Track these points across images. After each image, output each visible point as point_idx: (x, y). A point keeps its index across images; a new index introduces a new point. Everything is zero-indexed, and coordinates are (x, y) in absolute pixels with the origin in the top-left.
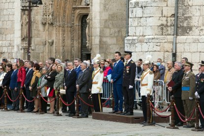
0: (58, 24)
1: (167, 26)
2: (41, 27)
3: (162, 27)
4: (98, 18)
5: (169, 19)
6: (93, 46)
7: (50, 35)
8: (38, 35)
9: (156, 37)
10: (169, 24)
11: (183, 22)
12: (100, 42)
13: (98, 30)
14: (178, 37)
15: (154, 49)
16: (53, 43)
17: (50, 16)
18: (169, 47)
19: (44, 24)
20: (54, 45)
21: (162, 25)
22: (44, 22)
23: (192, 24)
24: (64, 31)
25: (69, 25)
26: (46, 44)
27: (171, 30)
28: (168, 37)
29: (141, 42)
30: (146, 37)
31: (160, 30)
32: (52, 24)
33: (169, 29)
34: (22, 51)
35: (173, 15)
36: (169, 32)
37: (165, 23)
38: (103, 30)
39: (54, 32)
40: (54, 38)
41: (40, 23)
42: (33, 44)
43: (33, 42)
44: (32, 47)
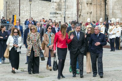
0: (94, 3)
2: (86, 5)
6: (109, 14)
7: (90, 9)
8: (85, 9)
12: (112, 12)
13: (112, 6)
16: (91, 13)
19: (87, 4)
22: (87, 3)
24: (97, 7)
25: (99, 4)
26: (88, 13)
32: (91, 4)
38: (114, 7)
39: (92, 7)
40: (92, 10)
41: (85, 3)
42: (82, 13)
43: (82, 12)
44: (82, 15)
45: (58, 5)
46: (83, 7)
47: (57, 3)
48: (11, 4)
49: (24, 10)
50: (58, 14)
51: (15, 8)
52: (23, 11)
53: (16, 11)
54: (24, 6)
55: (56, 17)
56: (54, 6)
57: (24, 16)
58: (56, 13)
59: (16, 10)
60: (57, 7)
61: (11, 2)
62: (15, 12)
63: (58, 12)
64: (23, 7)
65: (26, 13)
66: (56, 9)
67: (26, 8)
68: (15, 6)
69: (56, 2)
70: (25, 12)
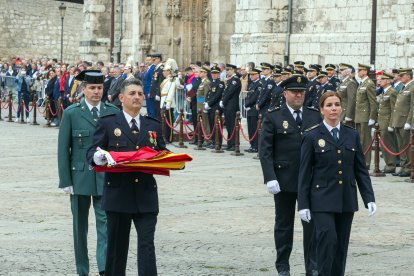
0: (186, 17)
1: (278, 21)
2: (165, 21)
3: (271, 22)
4: (218, 9)
5: (281, 12)
6: (213, 47)
7: (176, 31)
8: (161, 32)
9: (262, 35)
10: (280, 19)
11: (297, 16)
12: (220, 40)
13: (218, 25)
14: (292, 36)
15: (260, 51)
16: (179, 42)
17: (177, 7)
18: (280, 48)
19: (169, 17)
20: (182, 45)
21: (272, 19)
22: (169, 14)
23: (306, 19)
24: (193, 26)
25: (200, 18)
26: (170, 44)
27: (283, 26)
28: (280, 35)
29: (246, 41)
30: (252, 35)
31: (268, 26)
32: (178, 17)
33: (281, 24)
34: (141, 52)
35: (286, 7)
36: (281, 29)
37: (275, 17)
38: (224, 26)
39: (182, 27)
40: (181, 35)
41: (163, 15)
42: (154, 43)
43: (154, 41)
44: (153, 48)
45: (100, 21)
46: (158, 27)
47: (98, 15)
48: (12, 16)
49: (49, 34)
50: (99, 44)
51: (23, 27)
52: (48, 37)
53: (27, 36)
54: (49, 22)
55: (95, 54)
56: (88, 24)
57: (49, 49)
58: (93, 43)
59: (27, 32)
60: (98, 25)
61: (12, 11)
62: (25, 40)
63: (99, 40)
64: (47, 24)
65: (54, 42)
66: (95, 32)
67: (55, 28)
68: (25, 22)
69: (94, 13)
70: (51, 40)
